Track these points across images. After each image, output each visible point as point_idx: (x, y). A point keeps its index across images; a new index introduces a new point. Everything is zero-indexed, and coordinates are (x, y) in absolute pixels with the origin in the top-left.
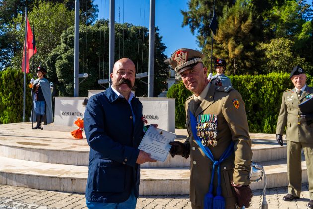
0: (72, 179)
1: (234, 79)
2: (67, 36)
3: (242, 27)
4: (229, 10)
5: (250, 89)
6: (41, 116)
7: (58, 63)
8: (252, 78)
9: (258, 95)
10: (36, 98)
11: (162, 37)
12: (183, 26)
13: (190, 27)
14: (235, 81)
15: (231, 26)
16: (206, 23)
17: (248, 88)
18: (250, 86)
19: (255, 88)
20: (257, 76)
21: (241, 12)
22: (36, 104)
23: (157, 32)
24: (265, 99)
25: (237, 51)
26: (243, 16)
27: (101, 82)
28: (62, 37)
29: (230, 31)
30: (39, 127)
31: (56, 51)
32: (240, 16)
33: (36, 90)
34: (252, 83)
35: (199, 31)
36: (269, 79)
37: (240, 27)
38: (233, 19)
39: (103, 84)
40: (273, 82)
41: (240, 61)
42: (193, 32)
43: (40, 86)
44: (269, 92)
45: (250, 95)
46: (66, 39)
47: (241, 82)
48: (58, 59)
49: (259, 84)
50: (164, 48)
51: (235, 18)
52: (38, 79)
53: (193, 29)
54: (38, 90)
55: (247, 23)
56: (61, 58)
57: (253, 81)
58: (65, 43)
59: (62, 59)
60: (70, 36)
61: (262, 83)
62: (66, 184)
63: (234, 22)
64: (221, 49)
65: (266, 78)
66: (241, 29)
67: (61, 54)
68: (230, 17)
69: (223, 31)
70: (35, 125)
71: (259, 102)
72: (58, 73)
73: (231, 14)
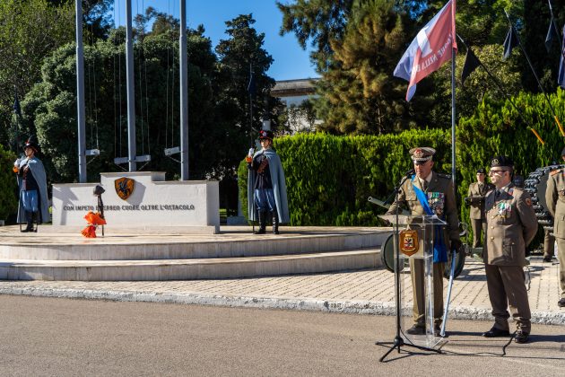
0: (87, 268)
1: (344, 142)
2: (54, 67)
3: (386, 38)
4: (364, 6)
5: (370, 159)
6: (33, 213)
7: (40, 120)
8: (373, 141)
9: (382, 168)
10: (24, 187)
11: (263, 36)
12: (282, 34)
13: (297, 35)
14: (348, 146)
15: (366, 38)
16: (324, 29)
17: (367, 157)
18: (369, 153)
19: (378, 156)
20: (382, 137)
21: (384, 11)
22: (26, 195)
23: (251, 26)
24: (394, 175)
25: (374, 86)
26: (387, 19)
27: (117, 161)
28: (45, 71)
29: (365, 47)
30: (30, 229)
31: (35, 96)
32: (383, 18)
33: (25, 175)
34: (373, 149)
35: (314, 44)
36: (399, 142)
37: (382, 39)
38: (370, 24)
39: (122, 165)
40: (404, 146)
41: (384, 102)
42: (303, 45)
43: (29, 169)
44: (399, 163)
45: (370, 168)
46: (52, 75)
47: (355, 147)
48: (39, 112)
49: (383, 150)
50: (267, 61)
51: (374, 22)
52: (27, 160)
53: (302, 39)
54: (27, 174)
55: (394, 33)
56: (45, 110)
57: (374, 146)
58: (51, 81)
59: (47, 112)
60: (59, 67)
61: (389, 149)
62: (81, 273)
63: (372, 29)
64: (351, 79)
65: (394, 140)
66: (385, 43)
67: (44, 100)
68: (366, 19)
69: (351, 47)
70: (24, 227)
71: (385, 179)
72: (41, 138)
73: (367, 13)
